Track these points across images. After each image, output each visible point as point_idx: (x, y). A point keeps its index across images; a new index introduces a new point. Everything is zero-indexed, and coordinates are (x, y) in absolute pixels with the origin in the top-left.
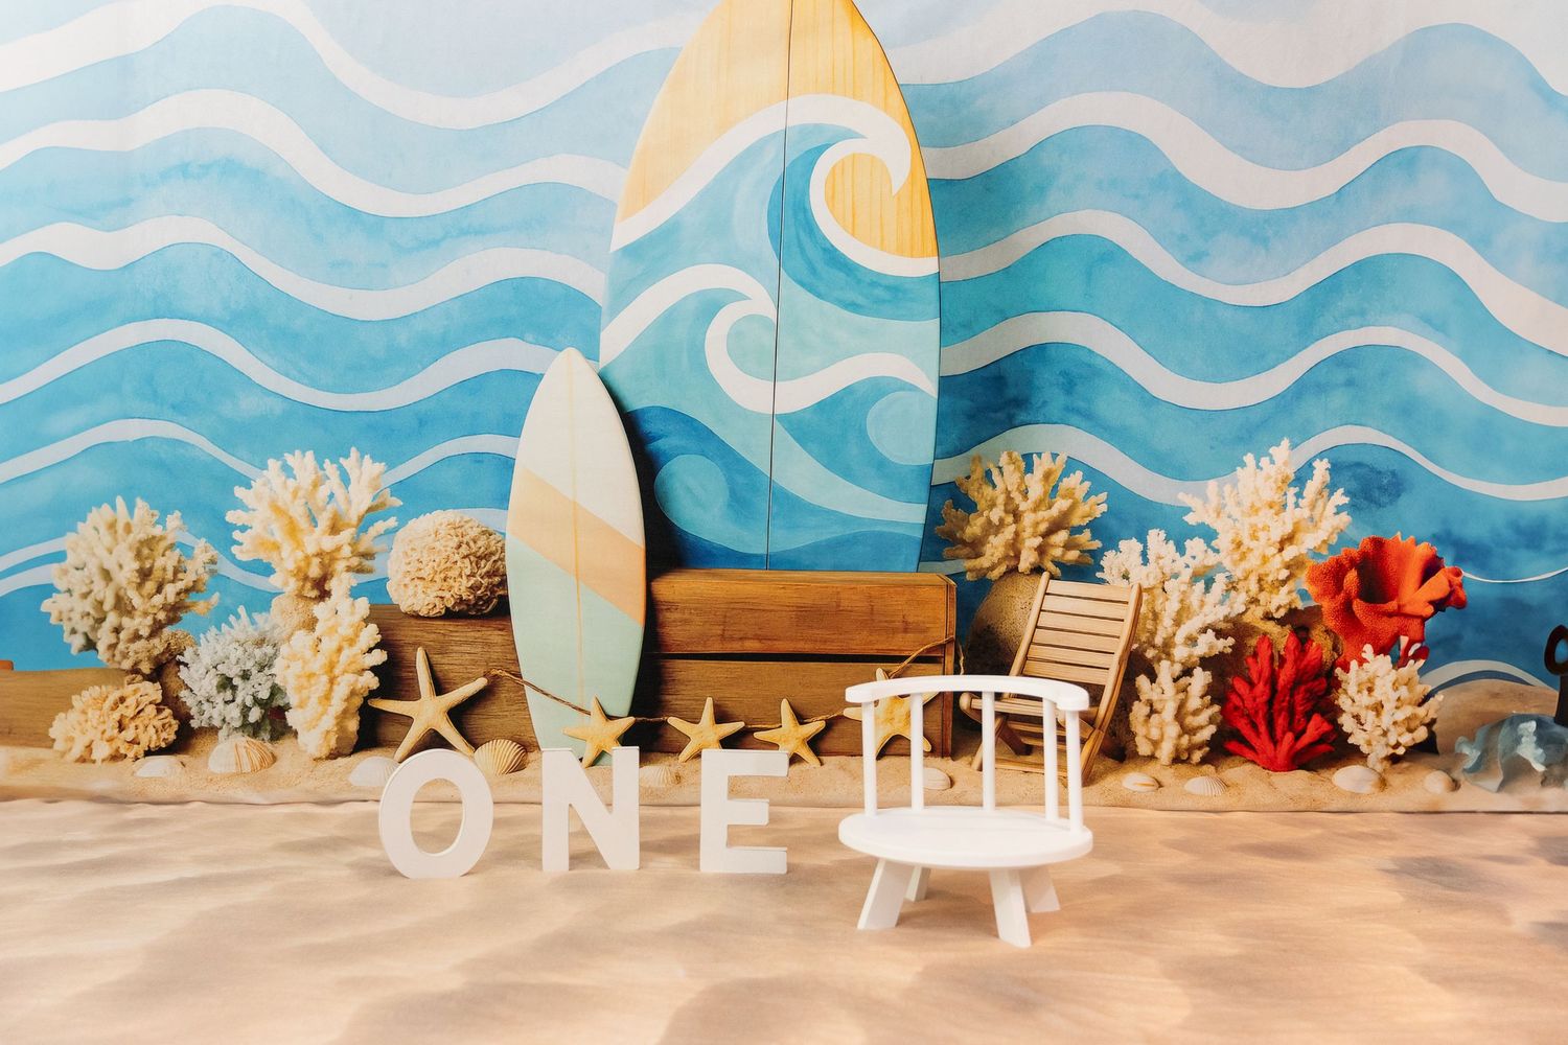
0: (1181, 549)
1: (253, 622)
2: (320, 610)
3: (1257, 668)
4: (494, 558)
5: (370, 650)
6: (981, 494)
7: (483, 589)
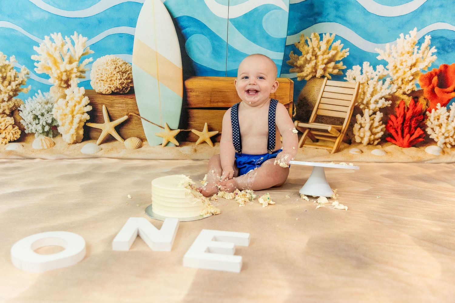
0: (375, 69)
1: (44, 96)
2: (67, 91)
3: (399, 112)
4: (128, 73)
5: (86, 106)
6: (303, 49)
7: (125, 84)
